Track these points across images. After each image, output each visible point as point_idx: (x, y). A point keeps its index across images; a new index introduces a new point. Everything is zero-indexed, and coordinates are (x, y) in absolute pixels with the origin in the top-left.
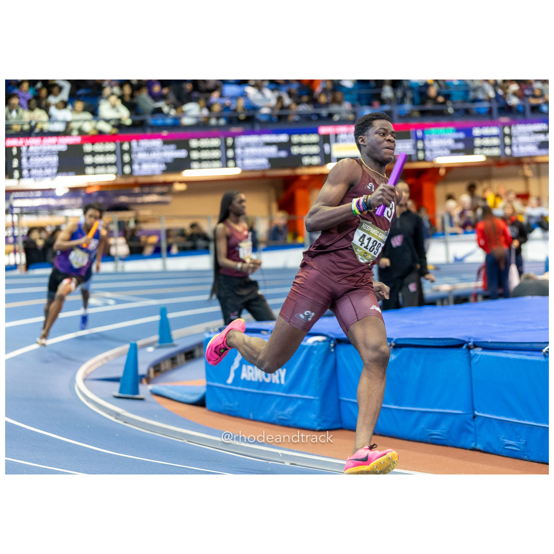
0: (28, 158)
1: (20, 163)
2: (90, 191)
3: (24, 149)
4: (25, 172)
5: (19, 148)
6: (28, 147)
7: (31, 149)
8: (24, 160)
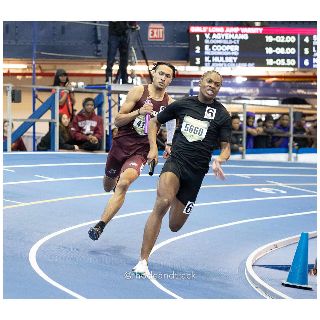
0: (211, 46)
1: (202, 50)
2: (268, 80)
3: (207, 36)
4: (207, 59)
5: (202, 35)
6: (211, 34)
7: (214, 36)
8: (207, 47)
